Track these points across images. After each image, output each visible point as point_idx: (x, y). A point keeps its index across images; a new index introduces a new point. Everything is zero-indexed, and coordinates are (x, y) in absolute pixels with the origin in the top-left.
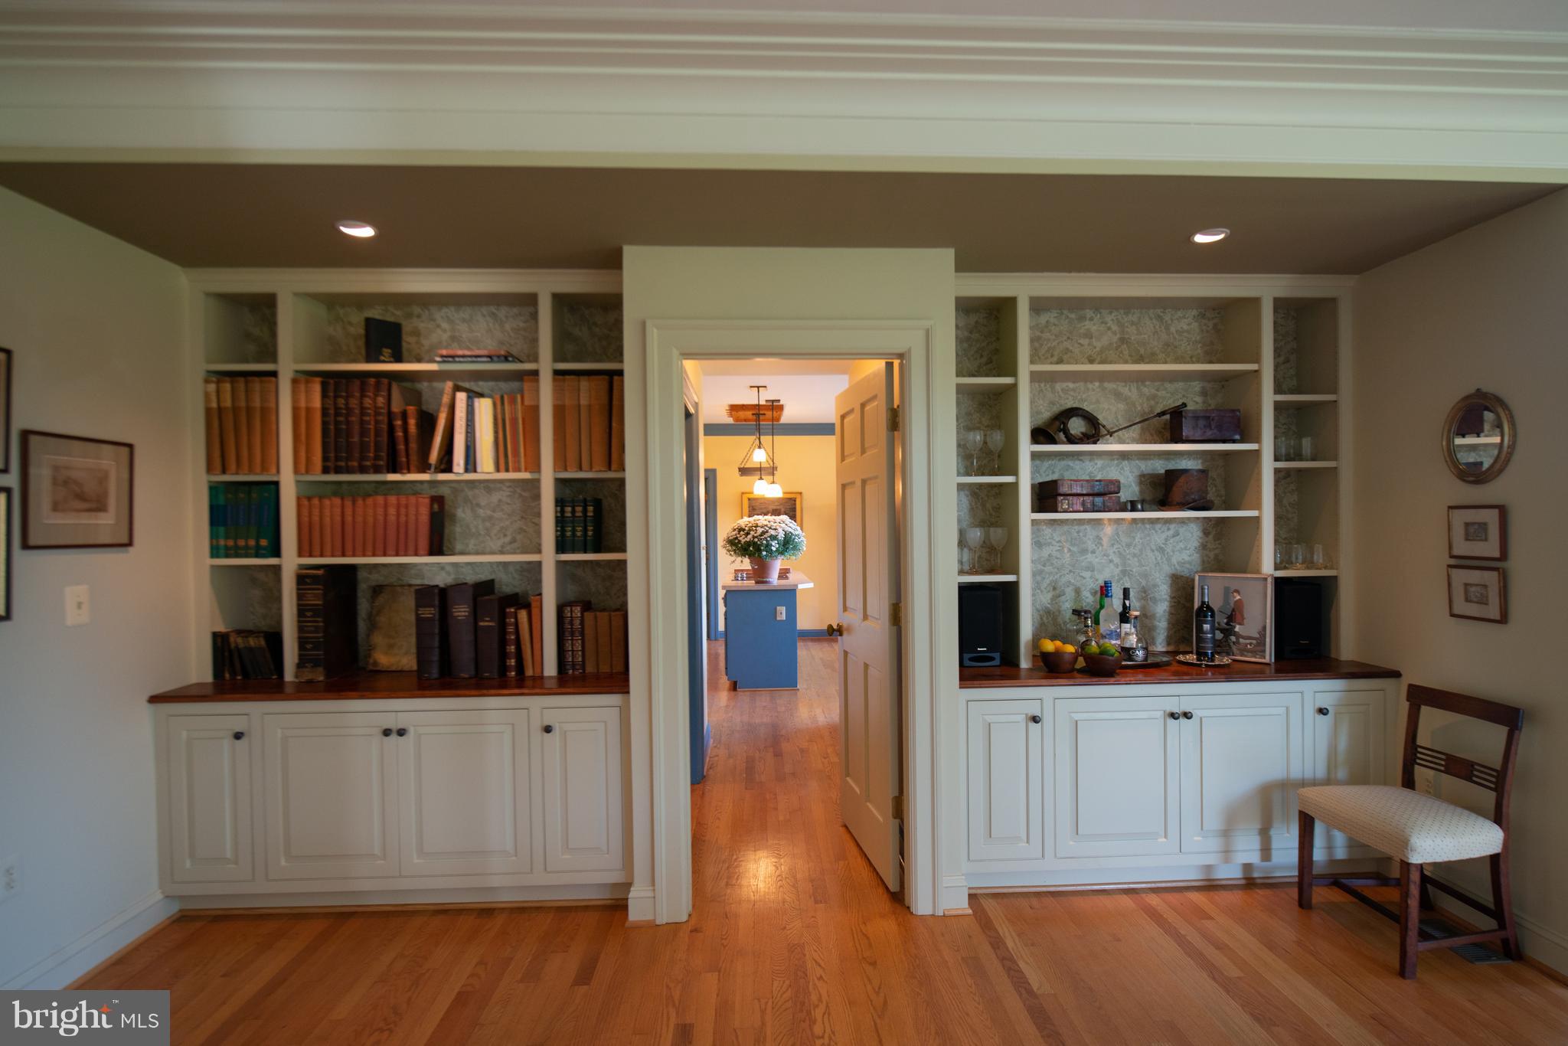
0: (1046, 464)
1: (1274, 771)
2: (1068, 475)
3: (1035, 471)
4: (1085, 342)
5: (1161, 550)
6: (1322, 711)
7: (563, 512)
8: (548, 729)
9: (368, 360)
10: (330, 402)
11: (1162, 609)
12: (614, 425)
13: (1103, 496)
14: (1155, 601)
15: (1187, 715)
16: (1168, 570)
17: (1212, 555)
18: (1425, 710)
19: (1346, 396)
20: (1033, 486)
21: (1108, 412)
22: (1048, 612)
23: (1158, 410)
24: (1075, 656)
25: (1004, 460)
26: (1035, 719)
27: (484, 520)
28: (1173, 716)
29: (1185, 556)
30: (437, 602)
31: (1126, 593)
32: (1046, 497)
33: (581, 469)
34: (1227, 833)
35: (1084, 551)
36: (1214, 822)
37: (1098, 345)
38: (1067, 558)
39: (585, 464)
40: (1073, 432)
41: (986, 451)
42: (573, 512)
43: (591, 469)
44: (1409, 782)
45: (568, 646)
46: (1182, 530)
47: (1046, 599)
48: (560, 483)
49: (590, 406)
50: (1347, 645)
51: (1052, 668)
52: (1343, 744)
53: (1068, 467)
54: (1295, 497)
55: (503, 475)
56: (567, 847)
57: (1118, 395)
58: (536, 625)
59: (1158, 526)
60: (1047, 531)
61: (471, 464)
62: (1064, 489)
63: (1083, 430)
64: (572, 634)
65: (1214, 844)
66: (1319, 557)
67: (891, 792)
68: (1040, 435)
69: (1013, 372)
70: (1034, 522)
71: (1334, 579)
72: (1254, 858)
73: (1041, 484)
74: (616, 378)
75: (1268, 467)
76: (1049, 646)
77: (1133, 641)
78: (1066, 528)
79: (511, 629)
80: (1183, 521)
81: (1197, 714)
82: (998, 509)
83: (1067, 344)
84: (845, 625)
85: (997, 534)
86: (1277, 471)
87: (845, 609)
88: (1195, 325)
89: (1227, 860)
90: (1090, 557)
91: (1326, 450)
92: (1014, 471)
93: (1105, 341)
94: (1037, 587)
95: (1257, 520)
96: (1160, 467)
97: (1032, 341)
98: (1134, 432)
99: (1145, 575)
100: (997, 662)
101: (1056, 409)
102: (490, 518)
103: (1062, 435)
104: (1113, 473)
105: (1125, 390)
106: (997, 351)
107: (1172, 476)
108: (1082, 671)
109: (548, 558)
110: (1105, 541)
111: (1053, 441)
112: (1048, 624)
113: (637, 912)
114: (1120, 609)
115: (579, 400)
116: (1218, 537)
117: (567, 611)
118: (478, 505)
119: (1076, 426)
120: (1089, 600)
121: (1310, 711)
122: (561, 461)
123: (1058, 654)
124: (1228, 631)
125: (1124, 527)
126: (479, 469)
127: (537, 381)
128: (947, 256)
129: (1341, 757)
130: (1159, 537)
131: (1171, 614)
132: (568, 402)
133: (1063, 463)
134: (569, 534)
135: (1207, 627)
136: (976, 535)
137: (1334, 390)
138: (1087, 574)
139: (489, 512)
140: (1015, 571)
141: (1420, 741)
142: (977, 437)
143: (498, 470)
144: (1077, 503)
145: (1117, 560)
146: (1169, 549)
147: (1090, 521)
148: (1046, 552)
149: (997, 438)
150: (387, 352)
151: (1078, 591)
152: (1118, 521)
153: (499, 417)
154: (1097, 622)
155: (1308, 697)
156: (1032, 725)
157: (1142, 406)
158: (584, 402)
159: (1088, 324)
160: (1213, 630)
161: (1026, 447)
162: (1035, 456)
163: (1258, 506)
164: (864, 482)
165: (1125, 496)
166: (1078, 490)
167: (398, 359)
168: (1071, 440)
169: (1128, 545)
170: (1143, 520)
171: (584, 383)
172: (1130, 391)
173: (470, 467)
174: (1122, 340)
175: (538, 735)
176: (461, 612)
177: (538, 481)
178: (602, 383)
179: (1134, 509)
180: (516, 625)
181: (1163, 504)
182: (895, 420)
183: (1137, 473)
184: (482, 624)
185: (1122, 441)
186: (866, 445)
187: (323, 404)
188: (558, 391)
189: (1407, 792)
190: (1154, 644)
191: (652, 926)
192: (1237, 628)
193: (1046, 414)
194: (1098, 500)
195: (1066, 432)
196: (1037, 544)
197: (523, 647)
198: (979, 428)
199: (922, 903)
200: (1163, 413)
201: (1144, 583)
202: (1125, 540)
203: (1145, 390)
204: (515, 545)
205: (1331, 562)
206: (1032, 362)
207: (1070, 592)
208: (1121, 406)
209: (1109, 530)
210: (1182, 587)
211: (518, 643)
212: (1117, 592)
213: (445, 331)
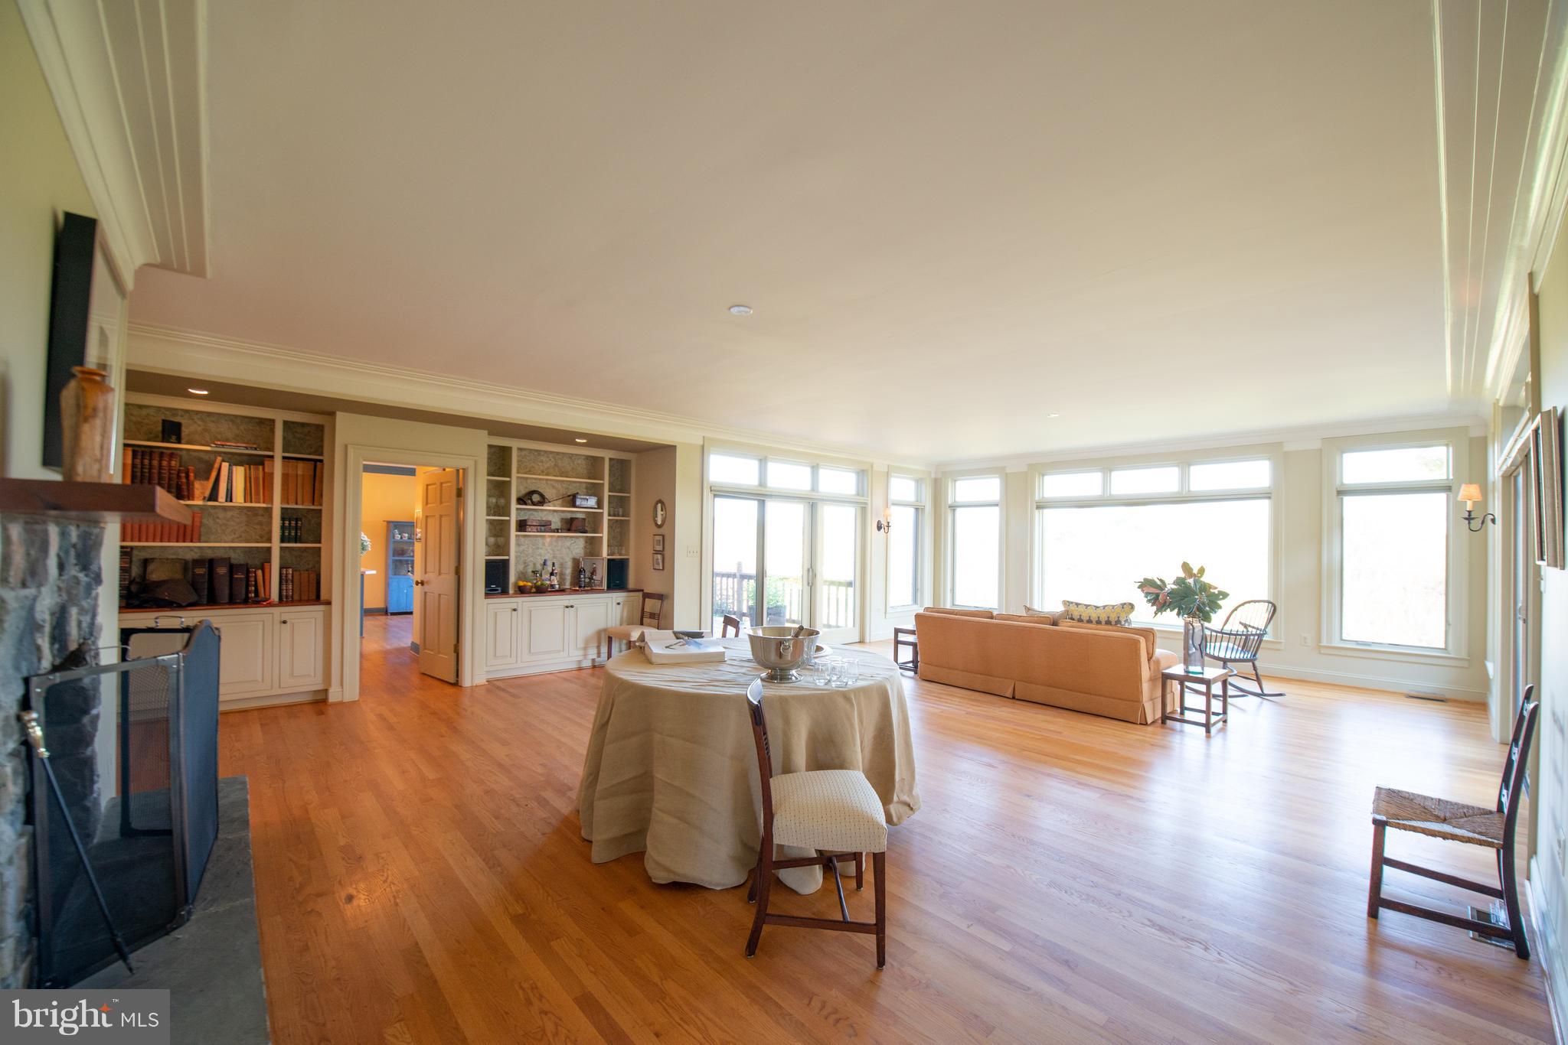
0: (523, 512)
1: (602, 625)
2: (532, 517)
3: (518, 515)
4: (540, 464)
5: (569, 548)
6: (619, 604)
7: (284, 523)
8: (285, 622)
9: (163, 441)
10: (138, 461)
11: (568, 571)
12: (317, 484)
13: (545, 526)
14: (566, 568)
15: (572, 607)
16: (571, 556)
17: (588, 551)
18: (647, 599)
19: (633, 495)
20: (517, 521)
21: (549, 493)
22: (522, 573)
23: (569, 494)
24: (532, 587)
25: (504, 510)
26: (515, 610)
27: (221, 526)
28: (567, 607)
29: (578, 551)
30: (207, 566)
31: (553, 564)
32: (522, 526)
33: (297, 504)
34: (585, 648)
35: (538, 548)
36: (581, 644)
37: (546, 466)
38: (530, 551)
39: (299, 501)
40: (534, 500)
41: (497, 506)
42: (290, 524)
43: (303, 504)
44: (642, 624)
45: (284, 587)
46: (577, 540)
47: (521, 567)
48: (284, 511)
49: (303, 475)
50: (631, 584)
51: (522, 591)
52: (625, 614)
53: (531, 515)
54: (618, 530)
55: (249, 505)
56: (293, 676)
57: (553, 487)
58: (267, 577)
59: (568, 539)
60: (522, 539)
61: (229, 497)
62: (529, 523)
63: (539, 499)
64: (287, 581)
65: (581, 652)
66: (623, 552)
67: (453, 641)
68: (521, 500)
69: (509, 476)
70: (517, 536)
71: (628, 559)
72: (595, 657)
73: (520, 521)
74: (318, 463)
75: (606, 518)
76: (521, 583)
77: (556, 582)
78: (530, 539)
79: (253, 579)
80: (577, 537)
81: (575, 606)
82: (501, 530)
83: (533, 464)
84: (425, 580)
85: (501, 540)
86: (609, 520)
87: (426, 573)
88: (584, 462)
89: (585, 659)
90: (540, 551)
91: (626, 514)
92: (509, 515)
93: (548, 465)
94: (517, 563)
95: (602, 537)
96: (569, 516)
97: (518, 461)
98: (560, 502)
99: (562, 558)
100: (500, 591)
101: (527, 490)
102: (226, 525)
103: (530, 501)
104: (550, 517)
105: (556, 485)
106: (503, 464)
107: (572, 520)
108: (534, 593)
109: (276, 545)
110: (547, 545)
111: (526, 504)
112: (522, 576)
113: (333, 697)
114: (551, 571)
115: (297, 471)
116: (590, 544)
117: (284, 571)
118: (218, 518)
119: (536, 498)
120: (539, 567)
121: (615, 604)
122: (285, 498)
123: (525, 586)
124: (591, 578)
125: (554, 539)
126: (234, 500)
127: (273, 461)
128: (486, 432)
129: (625, 619)
130: (568, 543)
131: (572, 574)
132: (291, 472)
133: (530, 512)
134: (287, 534)
135: (582, 576)
136: (492, 540)
137: (629, 493)
138: (539, 557)
139: (225, 522)
140: (509, 555)
141: (645, 610)
142: (494, 500)
143: (245, 502)
144: (534, 528)
145: (551, 552)
146: (572, 548)
147: (540, 536)
148: (522, 548)
149: (502, 501)
150: (174, 438)
151: (535, 564)
152: (552, 536)
153: (248, 476)
154: (541, 575)
155: (614, 598)
156: (514, 612)
157: (563, 491)
158: (300, 472)
159: (542, 458)
160: (585, 578)
161: (514, 506)
162: (517, 509)
163: (602, 533)
164: (441, 516)
165: (553, 527)
166: (535, 524)
167: (179, 441)
168: (534, 504)
169: (555, 546)
170: (562, 536)
171: (300, 465)
172: (559, 486)
173: (229, 499)
174: (555, 465)
175: (277, 626)
176: (222, 571)
177: (271, 508)
178: (311, 465)
179: (558, 532)
180: (256, 577)
181: (569, 530)
182: (460, 493)
183: (560, 518)
184: (236, 576)
185: (555, 506)
186: (443, 500)
187: (133, 462)
188: (284, 466)
189: (641, 626)
190: (565, 585)
191: (341, 703)
192: (594, 577)
193: (523, 492)
194: (543, 528)
195: (531, 500)
196: (518, 545)
197: (259, 588)
198: (494, 496)
199: (467, 681)
200: (569, 496)
201: (561, 561)
202: (554, 544)
203: (564, 486)
204: (241, 539)
205: (628, 554)
206: (518, 473)
207: (531, 565)
208: (554, 491)
209: (548, 540)
210: (576, 562)
211: (256, 586)
212: (549, 564)
213: (199, 426)
